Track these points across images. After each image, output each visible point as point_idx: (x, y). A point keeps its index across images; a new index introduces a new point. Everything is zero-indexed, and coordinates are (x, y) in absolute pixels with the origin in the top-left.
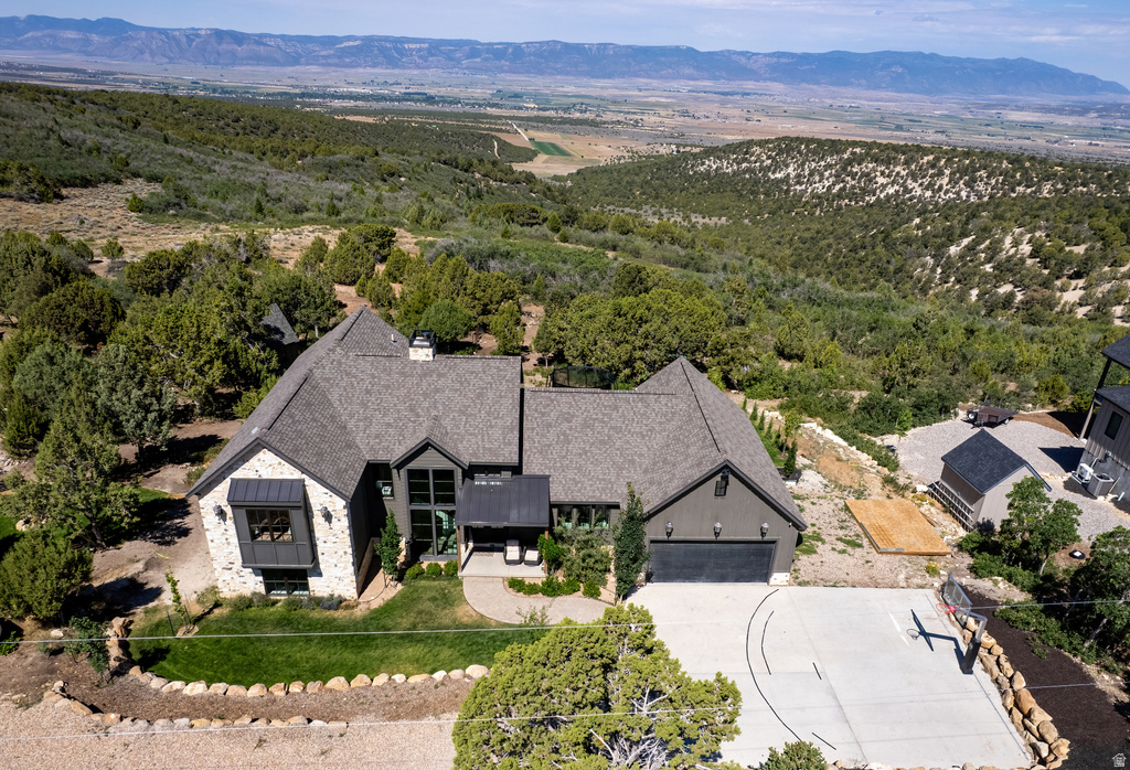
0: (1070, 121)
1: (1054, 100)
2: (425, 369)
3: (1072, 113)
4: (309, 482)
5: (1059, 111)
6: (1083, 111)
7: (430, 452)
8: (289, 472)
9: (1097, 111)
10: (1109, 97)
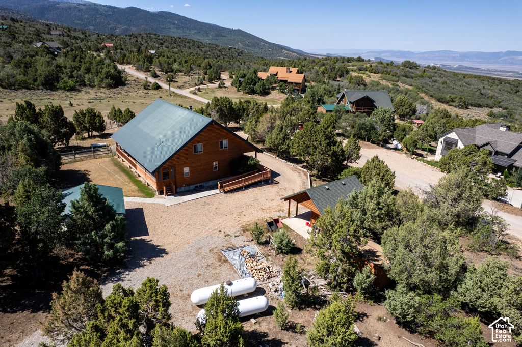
2: (502, 132)
4: (459, 141)
7: (489, 146)
8: (456, 138)
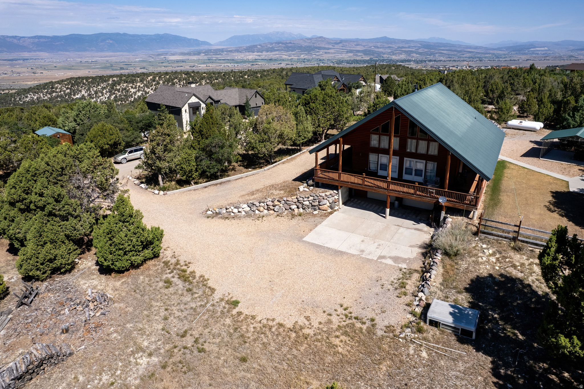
0: (195, 58)
1: (186, 50)
3: (195, 54)
5: (189, 54)
6: (199, 53)
9: (204, 53)
10: (206, 47)
